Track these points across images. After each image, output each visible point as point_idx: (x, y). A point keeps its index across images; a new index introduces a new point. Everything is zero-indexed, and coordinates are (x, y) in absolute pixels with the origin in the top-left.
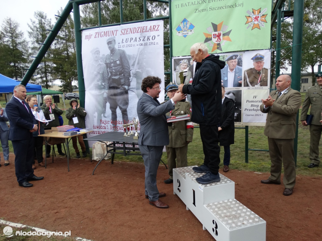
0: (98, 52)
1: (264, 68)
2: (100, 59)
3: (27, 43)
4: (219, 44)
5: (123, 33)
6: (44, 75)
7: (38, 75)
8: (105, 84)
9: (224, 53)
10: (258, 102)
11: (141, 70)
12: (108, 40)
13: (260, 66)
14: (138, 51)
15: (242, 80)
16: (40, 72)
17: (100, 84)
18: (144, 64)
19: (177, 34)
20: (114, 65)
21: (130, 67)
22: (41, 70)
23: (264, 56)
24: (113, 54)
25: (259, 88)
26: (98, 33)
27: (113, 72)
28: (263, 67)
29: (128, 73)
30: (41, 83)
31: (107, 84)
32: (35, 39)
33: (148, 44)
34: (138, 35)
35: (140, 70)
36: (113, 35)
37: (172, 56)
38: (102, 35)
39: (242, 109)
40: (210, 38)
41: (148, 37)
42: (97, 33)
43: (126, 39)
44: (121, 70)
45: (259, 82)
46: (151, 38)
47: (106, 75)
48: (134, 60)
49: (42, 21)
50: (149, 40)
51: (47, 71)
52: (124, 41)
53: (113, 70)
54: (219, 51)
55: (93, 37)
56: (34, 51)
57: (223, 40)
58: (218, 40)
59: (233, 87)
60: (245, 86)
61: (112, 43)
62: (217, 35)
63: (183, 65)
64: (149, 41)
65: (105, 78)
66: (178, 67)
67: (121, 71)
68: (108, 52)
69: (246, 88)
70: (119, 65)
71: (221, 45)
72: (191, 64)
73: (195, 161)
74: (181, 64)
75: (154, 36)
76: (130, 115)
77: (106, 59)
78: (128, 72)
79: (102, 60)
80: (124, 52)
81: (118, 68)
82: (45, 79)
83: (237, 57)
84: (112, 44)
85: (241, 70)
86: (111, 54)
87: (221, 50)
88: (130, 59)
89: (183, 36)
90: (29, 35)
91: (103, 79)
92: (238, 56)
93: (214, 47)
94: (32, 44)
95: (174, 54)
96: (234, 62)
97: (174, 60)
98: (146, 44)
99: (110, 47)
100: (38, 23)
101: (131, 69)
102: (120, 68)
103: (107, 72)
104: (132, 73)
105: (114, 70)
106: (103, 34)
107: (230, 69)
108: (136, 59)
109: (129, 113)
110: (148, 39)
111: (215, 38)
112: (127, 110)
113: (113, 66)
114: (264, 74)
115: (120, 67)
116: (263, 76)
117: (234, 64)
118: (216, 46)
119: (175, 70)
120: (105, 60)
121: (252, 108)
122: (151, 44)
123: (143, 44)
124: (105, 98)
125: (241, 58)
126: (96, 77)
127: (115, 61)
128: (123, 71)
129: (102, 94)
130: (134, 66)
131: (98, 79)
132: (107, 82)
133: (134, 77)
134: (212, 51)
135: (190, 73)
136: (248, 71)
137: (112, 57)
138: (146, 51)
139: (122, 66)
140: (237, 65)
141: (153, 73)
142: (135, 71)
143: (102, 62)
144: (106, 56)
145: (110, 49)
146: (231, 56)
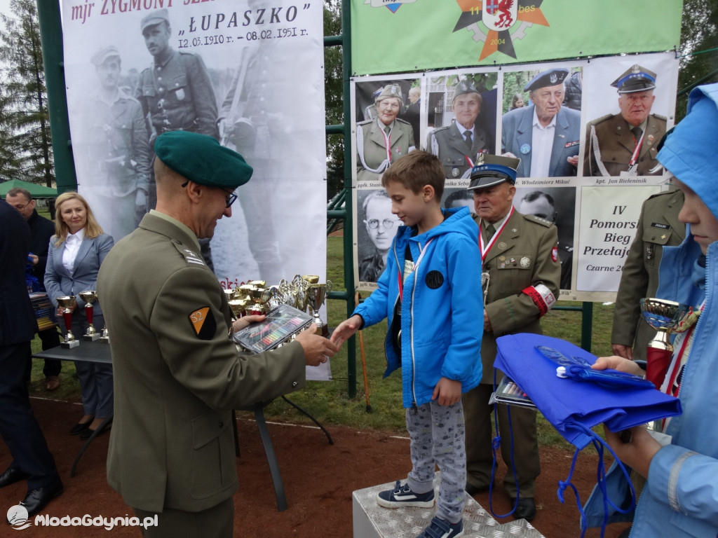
0: (113, 61)
1: (654, 116)
2: (121, 85)
4: (504, 35)
6: (41, 152)
7: (24, 151)
8: (138, 165)
10: (628, 225)
11: (252, 120)
12: (146, 21)
13: (641, 108)
14: (243, 58)
15: (578, 154)
17: (123, 163)
18: (262, 99)
19: (368, 2)
20: (166, 104)
21: (216, 109)
23: (655, 75)
24: (163, 67)
25: (634, 181)
27: (166, 125)
28: (651, 113)
29: (209, 128)
30: (33, 170)
31: (144, 164)
32: (15, 63)
34: (239, 6)
37: (350, 73)
38: (126, 5)
39: (574, 249)
40: (475, 12)
41: (274, 9)
43: (204, 17)
44: (189, 118)
45: (633, 163)
46: (282, 15)
47: (140, 133)
48: (231, 88)
50: (278, 21)
51: (48, 143)
52: (198, 24)
53: (165, 118)
54: (503, 58)
55: (96, 10)
56: (12, 91)
57: (520, 22)
58: (502, 20)
59: (550, 175)
60: (586, 174)
61: (157, 32)
63: (387, 104)
64: (276, 26)
66: (368, 111)
67: (191, 122)
68: (147, 61)
69: (592, 180)
70: (183, 103)
71: (513, 38)
72: (413, 100)
74: (379, 98)
76: (220, 263)
77: (142, 84)
78: (212, 125)
79: (128, 87)
80: (197, 62)
81: (180, 113)
82: (42, 161)
83: (564, 78)
84: (159, 35)
85: (577, 121)
86: (156, 67)
87: (512, 53)
88: (217, 83)
89: (387, 6)
91: (134, 148)
92: (566, 73)
93: (487, 43)
94: (10, 75)
95: (355, 68)
96: (553, 95)
97: (357, 85)
99: (151, 46)
101: (219, 117)
102: (188, 113)
103: (145, 125)
104: (225, 128)
105: (169, 118)
107: (539, 117)
108: (236, 83)
109: (218, 255)
110: (275, 16)
111: (494, 12)
112: (210, 246)
113: (166, 107)
114: (651, 136)
115: (189, 108)
116: (650, 143)
117: (553, 100)
118: (495, 42)
119: (360, 117)
120: (137, 86)
121: (609, 245)
122: (282, 34)
123: (258, 35)
124: (143, 206)
125: (576, 79)
126: (109, 141)
127: (169, 89)
128: (195, 122)
129: (131, 194)
130: (230, 107)
131: (116, 148)
132: (146, 157)
133: (230, 143)
134: (483, 57)
135: (407, 128)
136: (599, 126)
137: (159, 76)
138: (266, 58)
139: (194, 106)
140: (563, 102)
141: (288, 129)
142: (234, 121)
143: (130, 93)
144: (142, 72)
145: (153, 50)
146: (545, 74)
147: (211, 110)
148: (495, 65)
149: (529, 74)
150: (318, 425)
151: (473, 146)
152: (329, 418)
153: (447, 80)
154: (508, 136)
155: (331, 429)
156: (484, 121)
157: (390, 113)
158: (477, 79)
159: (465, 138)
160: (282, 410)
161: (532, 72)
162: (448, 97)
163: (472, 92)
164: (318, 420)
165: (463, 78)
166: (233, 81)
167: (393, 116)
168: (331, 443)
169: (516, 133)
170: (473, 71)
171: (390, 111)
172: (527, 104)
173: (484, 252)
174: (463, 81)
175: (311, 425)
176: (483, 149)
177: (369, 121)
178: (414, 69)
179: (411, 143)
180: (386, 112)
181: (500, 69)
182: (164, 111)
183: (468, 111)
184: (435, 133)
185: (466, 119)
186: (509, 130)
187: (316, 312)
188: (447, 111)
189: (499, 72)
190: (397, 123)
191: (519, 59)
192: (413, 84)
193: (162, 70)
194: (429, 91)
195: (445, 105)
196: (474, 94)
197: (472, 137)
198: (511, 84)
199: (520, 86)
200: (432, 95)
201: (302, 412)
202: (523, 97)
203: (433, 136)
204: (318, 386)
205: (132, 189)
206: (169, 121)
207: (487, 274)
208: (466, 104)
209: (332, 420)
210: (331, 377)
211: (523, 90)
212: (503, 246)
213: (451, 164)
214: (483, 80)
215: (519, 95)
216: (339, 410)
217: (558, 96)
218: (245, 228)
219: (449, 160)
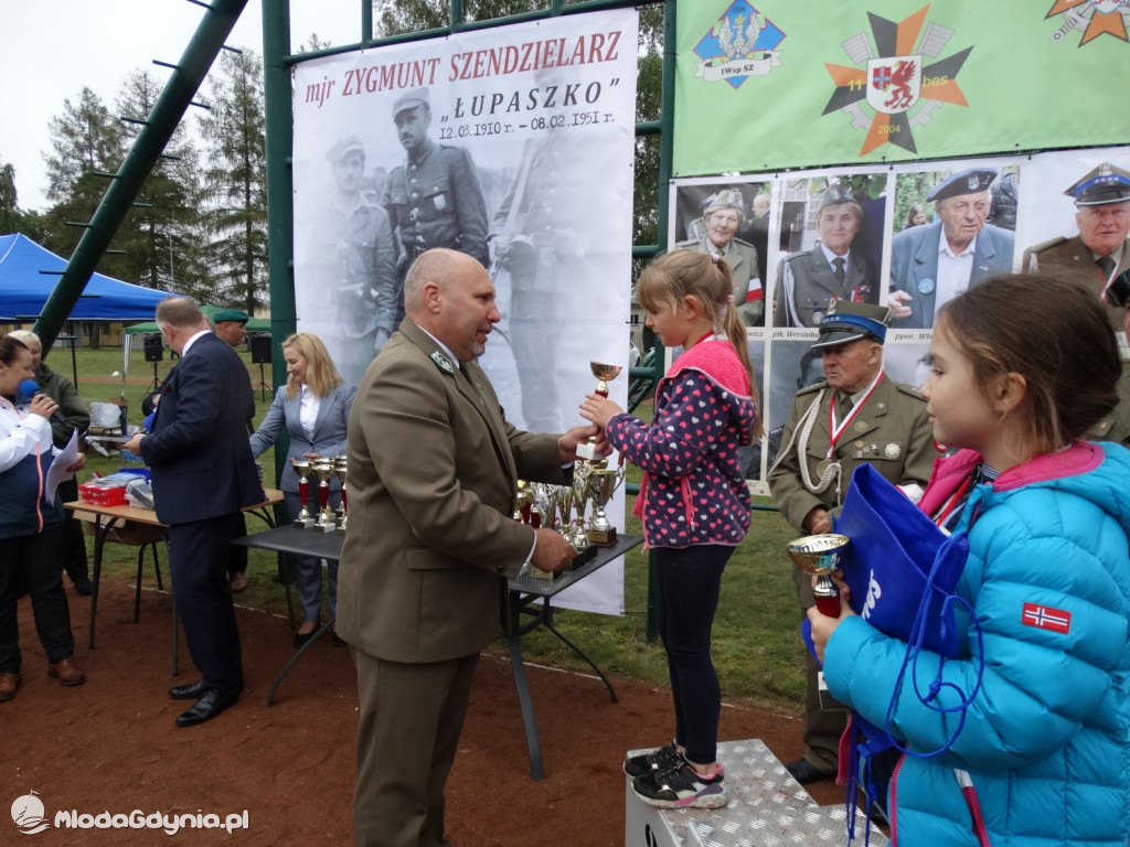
0: (354, 157)
2: (363, 188)
3: (194, 156)
4: (900, 120)
5: (460, 74)
6: (244, 266)
7: (223, 263)
8: (381, 295)
9: (921, 160)
11: (534, 238)
12: (400, 103)
14: (525, 154)
16: (231, 255)
17: (360, 293)
18: (549, 210)
19: (700, 74)
20: (422, 213)
21: (486, 222)
22: (233, 248)
24: (419, 166)
26: (358, 71)
27: (419, 244)
30: (231, 292)
31: (388, 295)
32: (219, 141)
33: (566, 122)
34: (523, 82)
35: (531, 236)
36: (421, 84)
37: (669, 174)
38: (375, 82)
40: (856, 87)
41: (569, 87)
42: (352, 72)
43: (475, 99)
46: (580, 94)
47: (386, 253)
48: (508, 194)
49: (244, 82)
50: (574, 102)
51: (254, 253)
52: (466, 107)
53: (418, 234)
54: (896, 152)
55: (337, 90)
56: (215, 182)
57: (924, 100)
58: (896, 98)
61: (414, 118)
62: (893, 71)
63: (721, 217)
64: (571, 109)
65: (383, 270)
66: (694, 227)
68: (398, 157)
70: (443, 213)
71: (912, 123)
72: (759, 211)
73: (752, 666)
74: (710, 209)
75: (595, 88)
77: (391, 188)
78: (481, 244)
79: (373, 192)
80: (463, 159)
81: (438, 227)
82: (244, 279)
83: (990, 182)
84: (416, 122)
85: (1008, 246)
86: (410, 165)
87: (911, 146)
88: (489, 188)
89: (727, 80)
90: (203, 128)
91: (376, 273)
92: (993, 175)
93: (873, 132)
94: (211, 158)
95: (679, 166)
96: (971, 207)
97: (680, 190)
98: (556, 123)
99: (405, 137)
100: (233, 86)
101: (489, 234)
102: (449, 227)
103: (392, 243)
104: (497, 249)
106: (376, 76)
107: (950, 240)
108: (514, 188)
110: (570, 96)
111: (885, 87)
113: (420, 219)
115: (450, 221)
117: (972, 215)
118: (886, 129)
119: (682, 235)
120: (385, 190)
122: (579, 120)
123: (547, 122)
125: (1010, 184)
126: (344, 263)
127: (426, 195)
128: (457, 240)
129: (368, 335)
130: (505, 221)
131: (353, 272)
132: (391, 286)
133: (502, 269)
134: (865, 151)
135: (749, 253)
136: (1043, 255)
137: (412, 178)
138: (556, 154)
139: (457, 218)
140: (988, 218)
141: (581, 250)
142: (510, 240)
143: (375, 199)
144: (392, 172)
145: (407, 143)
146: (963, 175)
147: (480, 223)
148: (884, 163)
149: (935, 176)
150: (600, 675)
151: (846, 280)
152: (615, 667)
153: (810, 184)
154: (900, 266)
155: (616, 681)
156: (865, 244)
157: (724, 231)
158: (856, 183)
159: (834, 268)
160: (550, 650)
161: (940, 173)
162: (812, 207)
163: (847, 201)
164: (599, 667)
165: (836, 181)
166: (511, 185)
167: (729, 235)
168: (614, 700)
169: (912, 262)
170: (850, 171)
171: (725, 228)
172: (930, 219)
173: (835, 434)
174: (834, 186)
175: (589, 673)
176: (861, 284)
177: (695, 241)
178: (763, 168)
179: (754, 273)
180: (719, 229)
181: (891, 168)
182: (418, 224)
183: (840, 230)
184: (790, 260)
185: (837, 241)
186: (902, 257)
187: (602, 510)
188: (809, 229)
189: (889, 172)
190: (735, 245)
191: (921, 155)
192: (760, 189)
193: (417, 169)
194: (784, 200)
195: (807, 220)
196: (851, 204)
197: (845, 267)
198: (907, 189)
199: (920, 194)
200: (786, 204)
201: (579, 655)
202: (925, 209)
203: (787, 264)
204: (603, 621)
205: (371, 328)
206: (424, 238)
207: (838, 465)
208: (837, 219)
209: (620, 669)
210: (623, 611)
211: (925, 199)
212: (862, 427)
213: (812, 306)
214: (864, 185)
215: (919, 207)
216: (632, 657)
217: (980, 209)
218: (518, 387)
219: (809, 300)
